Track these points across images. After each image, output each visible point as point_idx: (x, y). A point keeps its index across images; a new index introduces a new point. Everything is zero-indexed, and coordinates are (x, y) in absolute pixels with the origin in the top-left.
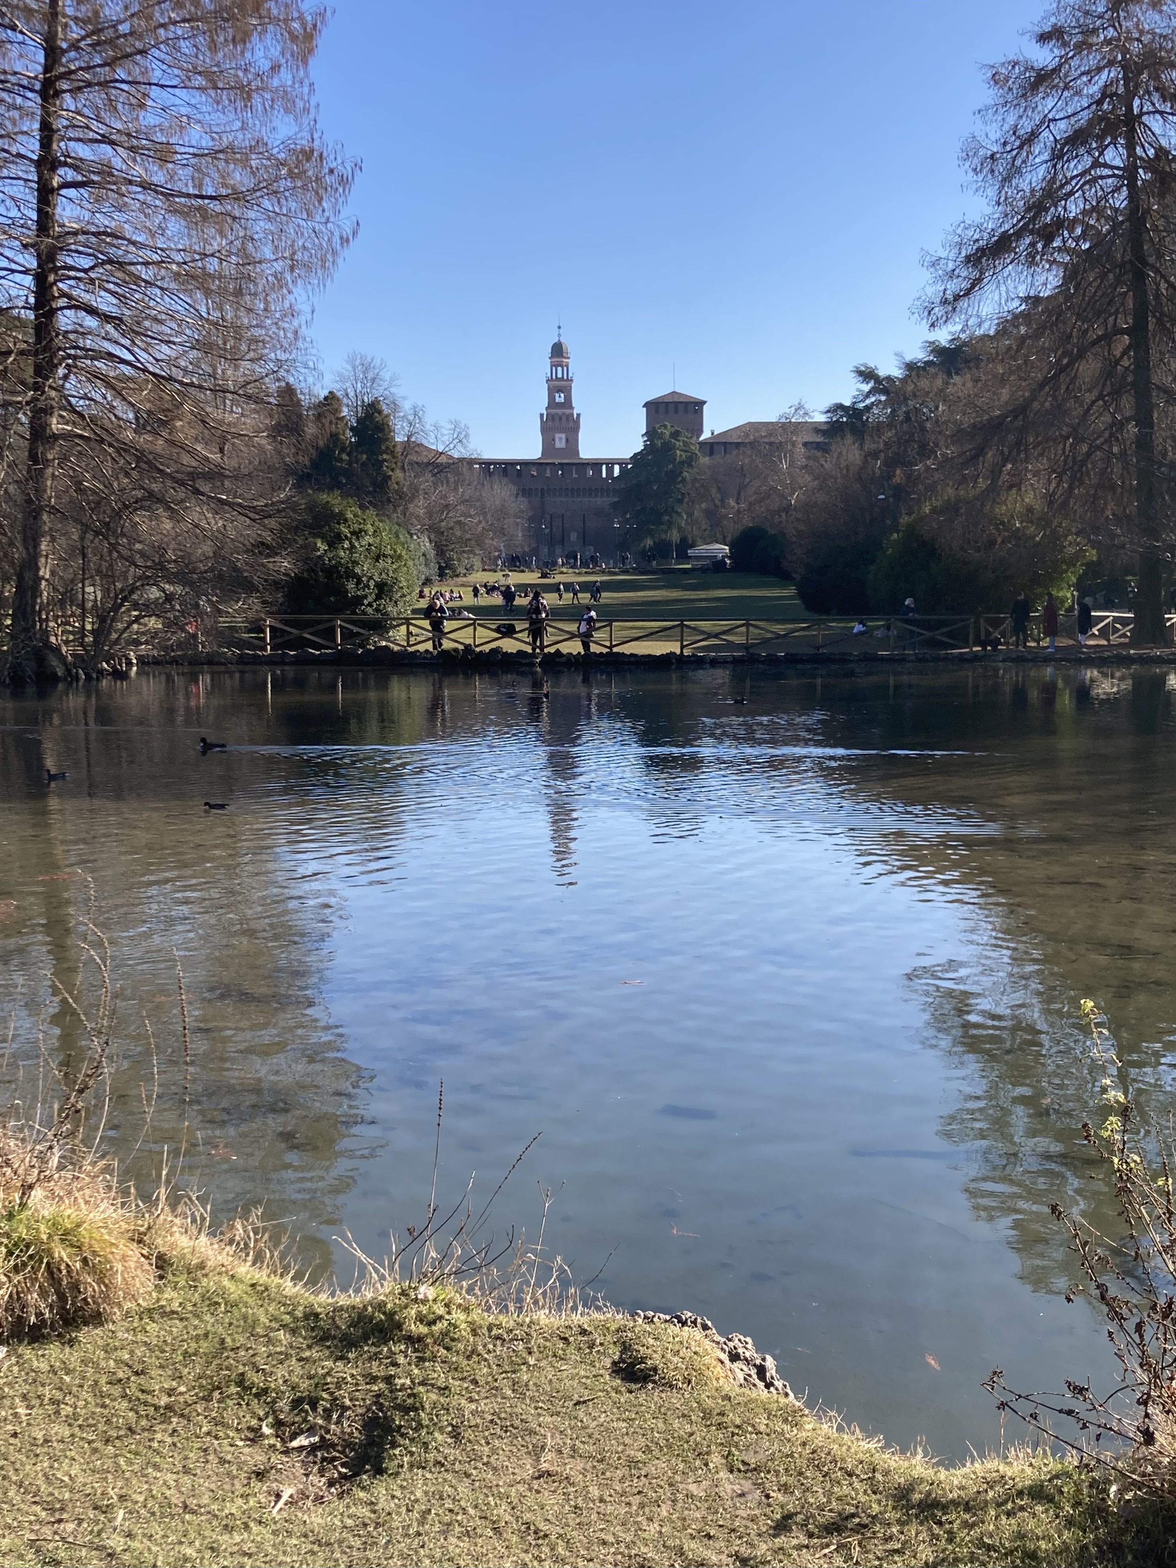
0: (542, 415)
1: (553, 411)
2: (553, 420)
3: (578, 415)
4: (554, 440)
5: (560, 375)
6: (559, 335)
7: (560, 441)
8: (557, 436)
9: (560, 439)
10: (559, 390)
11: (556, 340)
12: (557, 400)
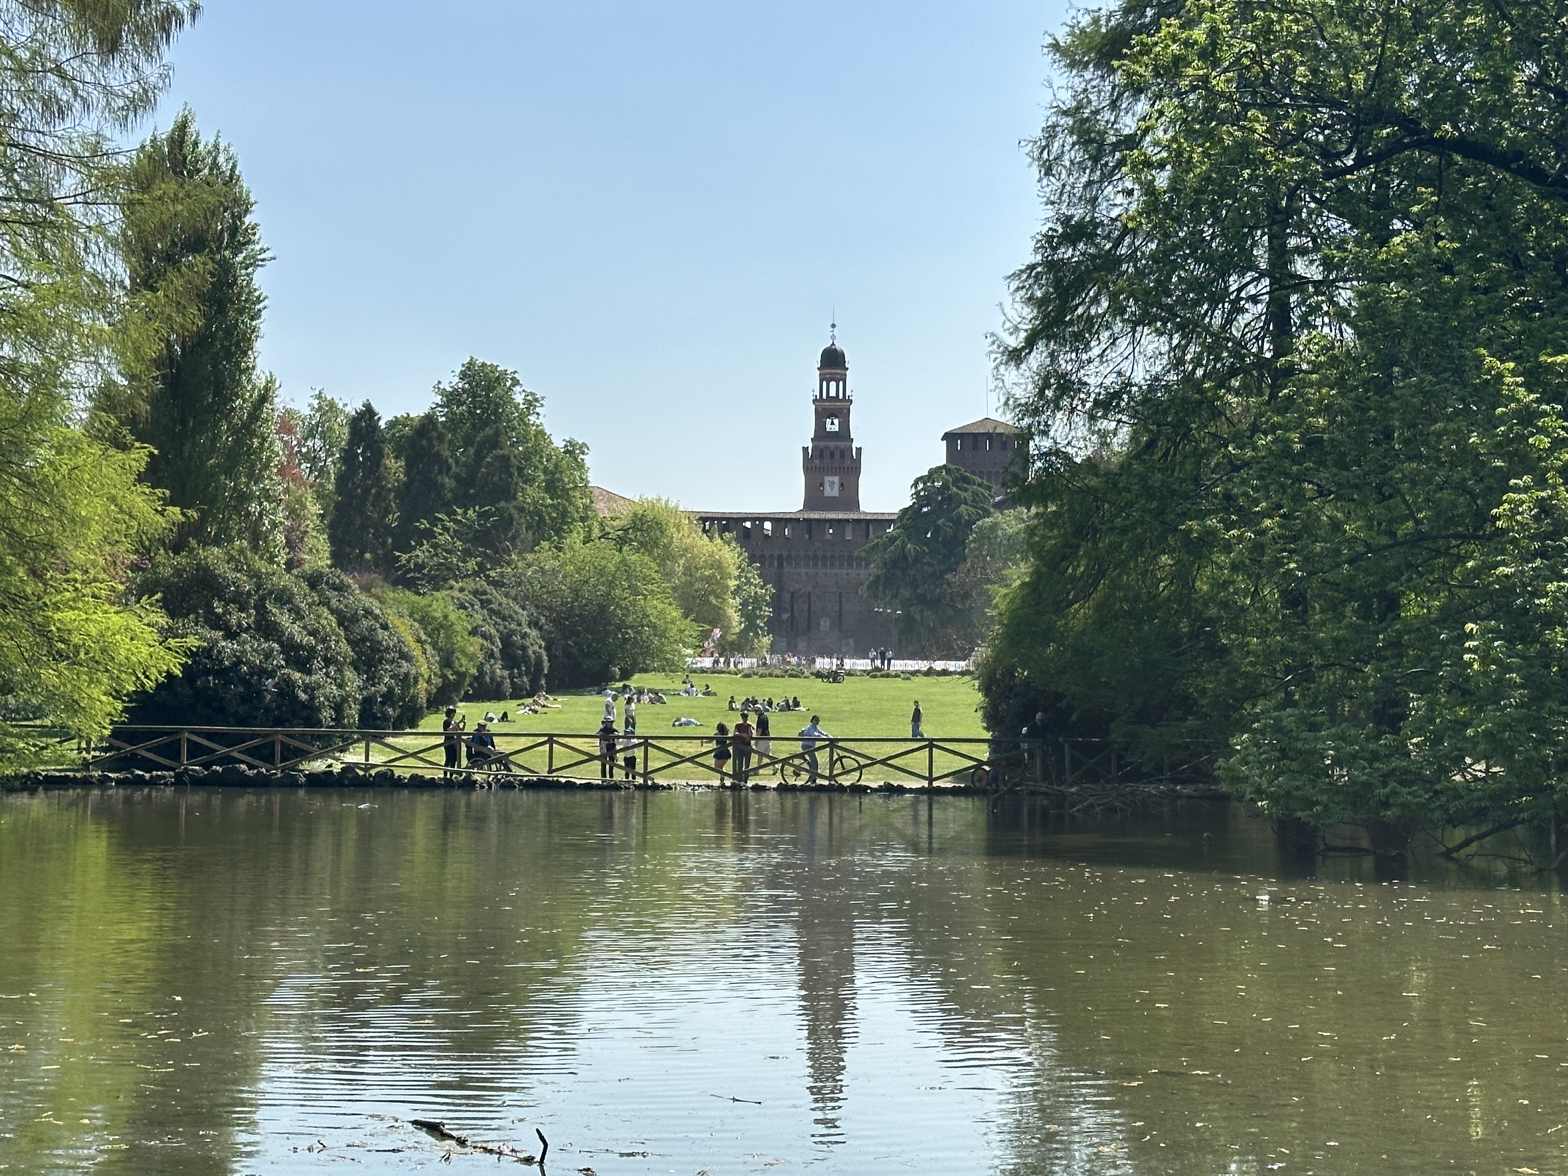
0: (805, 450)
1: (822, 444)
2: (821, 456)
3: (859, 450)
4: (822, 485)
5: (833, 393)
6: (833, 337)
7: (832, 487)
8: (828, 479)
9: (832, 484)
10: (832, 415)
11: (828, 344)
12: (829, 427)
